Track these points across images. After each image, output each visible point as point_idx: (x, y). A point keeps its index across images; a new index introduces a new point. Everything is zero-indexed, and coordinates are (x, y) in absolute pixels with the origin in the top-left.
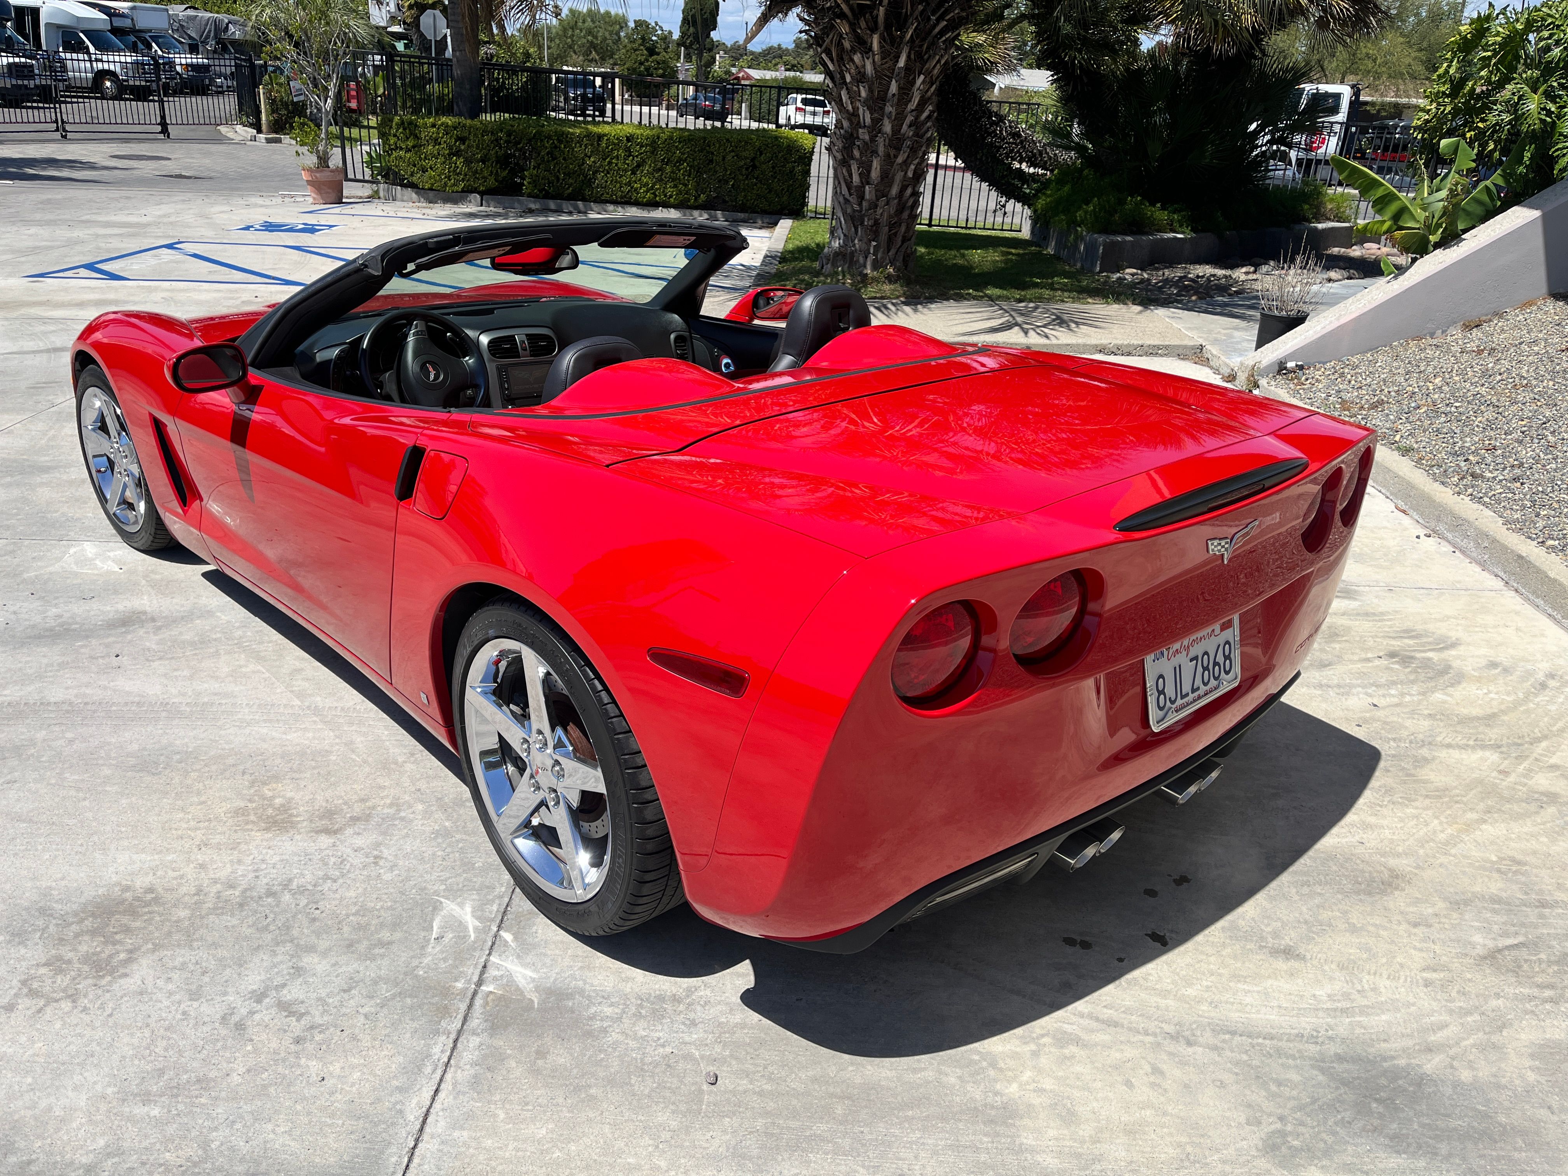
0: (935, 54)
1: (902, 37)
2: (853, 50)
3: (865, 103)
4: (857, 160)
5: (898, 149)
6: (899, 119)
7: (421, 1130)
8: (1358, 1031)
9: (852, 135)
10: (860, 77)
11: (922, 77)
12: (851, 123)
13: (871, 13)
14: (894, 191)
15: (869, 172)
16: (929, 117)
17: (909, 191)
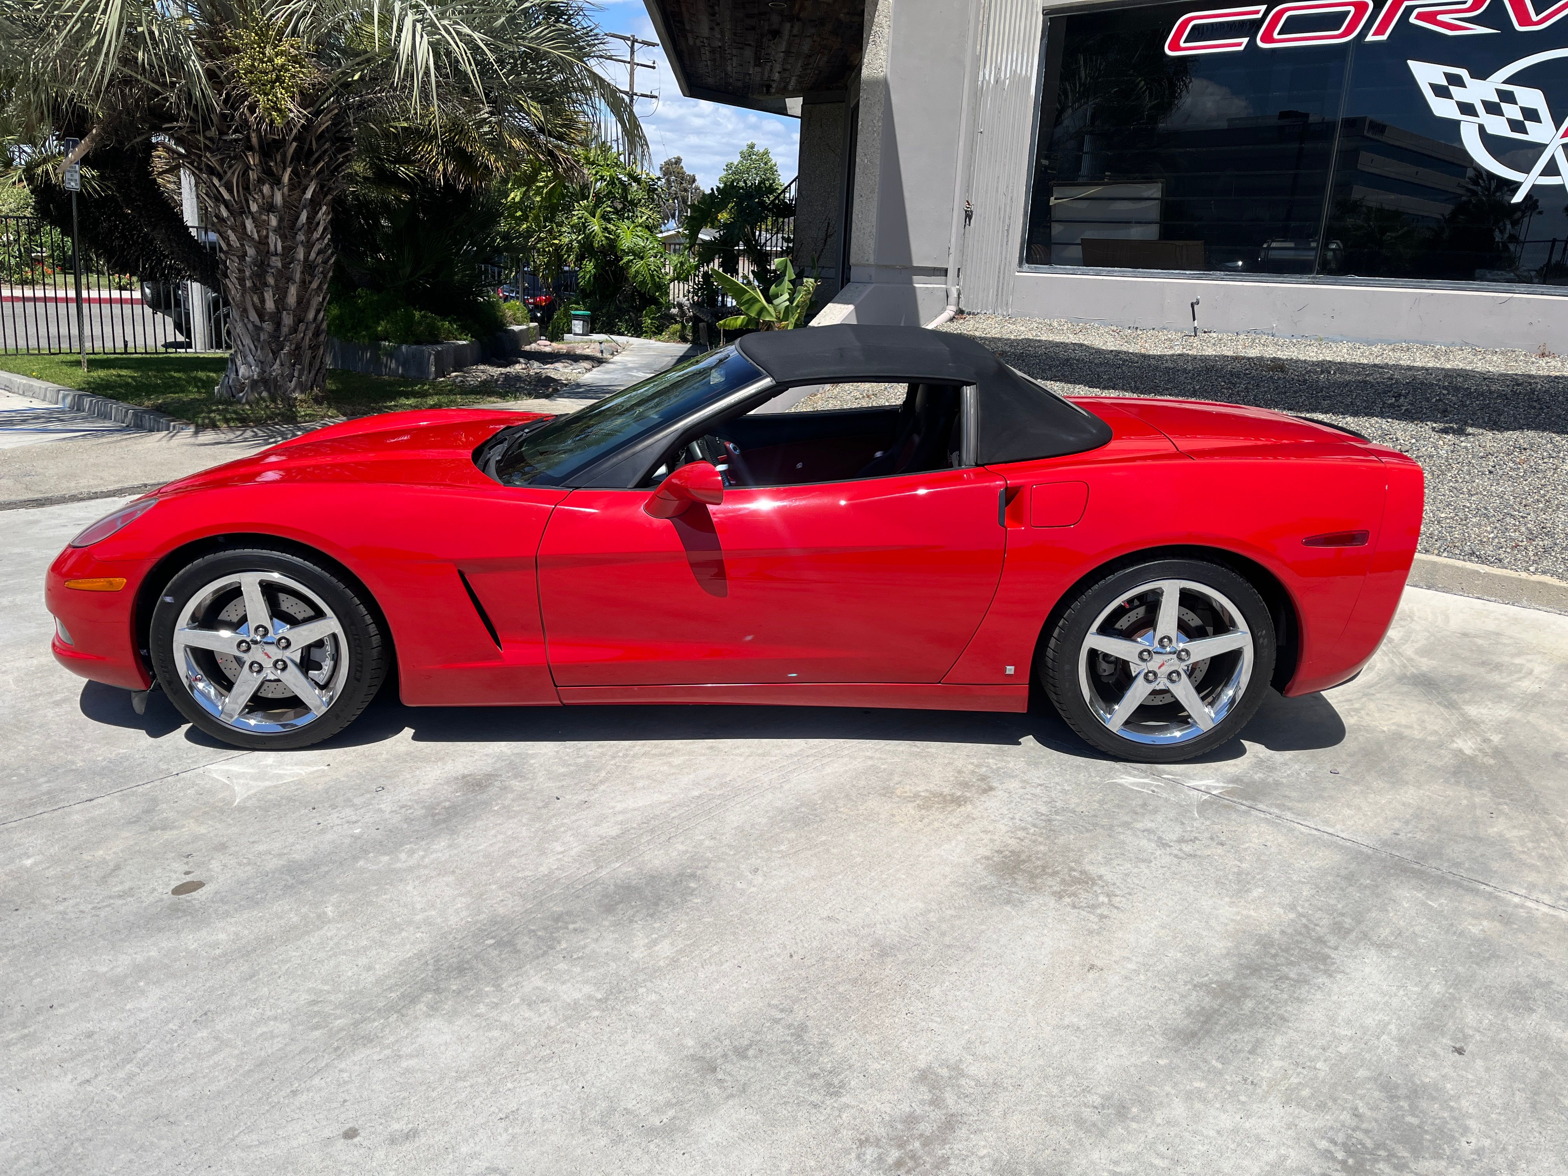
1: (308, 171)
2: (261, 182)
3: (277, 231)
4: (270, 287)
5: (313, 276)
6: (308, 245)
9: (262, 262)
10: (269, 207)
11: (324, 207)
12: (259, 251)
13: (284, 148)
14: (311, 315)
15: (285, 298)
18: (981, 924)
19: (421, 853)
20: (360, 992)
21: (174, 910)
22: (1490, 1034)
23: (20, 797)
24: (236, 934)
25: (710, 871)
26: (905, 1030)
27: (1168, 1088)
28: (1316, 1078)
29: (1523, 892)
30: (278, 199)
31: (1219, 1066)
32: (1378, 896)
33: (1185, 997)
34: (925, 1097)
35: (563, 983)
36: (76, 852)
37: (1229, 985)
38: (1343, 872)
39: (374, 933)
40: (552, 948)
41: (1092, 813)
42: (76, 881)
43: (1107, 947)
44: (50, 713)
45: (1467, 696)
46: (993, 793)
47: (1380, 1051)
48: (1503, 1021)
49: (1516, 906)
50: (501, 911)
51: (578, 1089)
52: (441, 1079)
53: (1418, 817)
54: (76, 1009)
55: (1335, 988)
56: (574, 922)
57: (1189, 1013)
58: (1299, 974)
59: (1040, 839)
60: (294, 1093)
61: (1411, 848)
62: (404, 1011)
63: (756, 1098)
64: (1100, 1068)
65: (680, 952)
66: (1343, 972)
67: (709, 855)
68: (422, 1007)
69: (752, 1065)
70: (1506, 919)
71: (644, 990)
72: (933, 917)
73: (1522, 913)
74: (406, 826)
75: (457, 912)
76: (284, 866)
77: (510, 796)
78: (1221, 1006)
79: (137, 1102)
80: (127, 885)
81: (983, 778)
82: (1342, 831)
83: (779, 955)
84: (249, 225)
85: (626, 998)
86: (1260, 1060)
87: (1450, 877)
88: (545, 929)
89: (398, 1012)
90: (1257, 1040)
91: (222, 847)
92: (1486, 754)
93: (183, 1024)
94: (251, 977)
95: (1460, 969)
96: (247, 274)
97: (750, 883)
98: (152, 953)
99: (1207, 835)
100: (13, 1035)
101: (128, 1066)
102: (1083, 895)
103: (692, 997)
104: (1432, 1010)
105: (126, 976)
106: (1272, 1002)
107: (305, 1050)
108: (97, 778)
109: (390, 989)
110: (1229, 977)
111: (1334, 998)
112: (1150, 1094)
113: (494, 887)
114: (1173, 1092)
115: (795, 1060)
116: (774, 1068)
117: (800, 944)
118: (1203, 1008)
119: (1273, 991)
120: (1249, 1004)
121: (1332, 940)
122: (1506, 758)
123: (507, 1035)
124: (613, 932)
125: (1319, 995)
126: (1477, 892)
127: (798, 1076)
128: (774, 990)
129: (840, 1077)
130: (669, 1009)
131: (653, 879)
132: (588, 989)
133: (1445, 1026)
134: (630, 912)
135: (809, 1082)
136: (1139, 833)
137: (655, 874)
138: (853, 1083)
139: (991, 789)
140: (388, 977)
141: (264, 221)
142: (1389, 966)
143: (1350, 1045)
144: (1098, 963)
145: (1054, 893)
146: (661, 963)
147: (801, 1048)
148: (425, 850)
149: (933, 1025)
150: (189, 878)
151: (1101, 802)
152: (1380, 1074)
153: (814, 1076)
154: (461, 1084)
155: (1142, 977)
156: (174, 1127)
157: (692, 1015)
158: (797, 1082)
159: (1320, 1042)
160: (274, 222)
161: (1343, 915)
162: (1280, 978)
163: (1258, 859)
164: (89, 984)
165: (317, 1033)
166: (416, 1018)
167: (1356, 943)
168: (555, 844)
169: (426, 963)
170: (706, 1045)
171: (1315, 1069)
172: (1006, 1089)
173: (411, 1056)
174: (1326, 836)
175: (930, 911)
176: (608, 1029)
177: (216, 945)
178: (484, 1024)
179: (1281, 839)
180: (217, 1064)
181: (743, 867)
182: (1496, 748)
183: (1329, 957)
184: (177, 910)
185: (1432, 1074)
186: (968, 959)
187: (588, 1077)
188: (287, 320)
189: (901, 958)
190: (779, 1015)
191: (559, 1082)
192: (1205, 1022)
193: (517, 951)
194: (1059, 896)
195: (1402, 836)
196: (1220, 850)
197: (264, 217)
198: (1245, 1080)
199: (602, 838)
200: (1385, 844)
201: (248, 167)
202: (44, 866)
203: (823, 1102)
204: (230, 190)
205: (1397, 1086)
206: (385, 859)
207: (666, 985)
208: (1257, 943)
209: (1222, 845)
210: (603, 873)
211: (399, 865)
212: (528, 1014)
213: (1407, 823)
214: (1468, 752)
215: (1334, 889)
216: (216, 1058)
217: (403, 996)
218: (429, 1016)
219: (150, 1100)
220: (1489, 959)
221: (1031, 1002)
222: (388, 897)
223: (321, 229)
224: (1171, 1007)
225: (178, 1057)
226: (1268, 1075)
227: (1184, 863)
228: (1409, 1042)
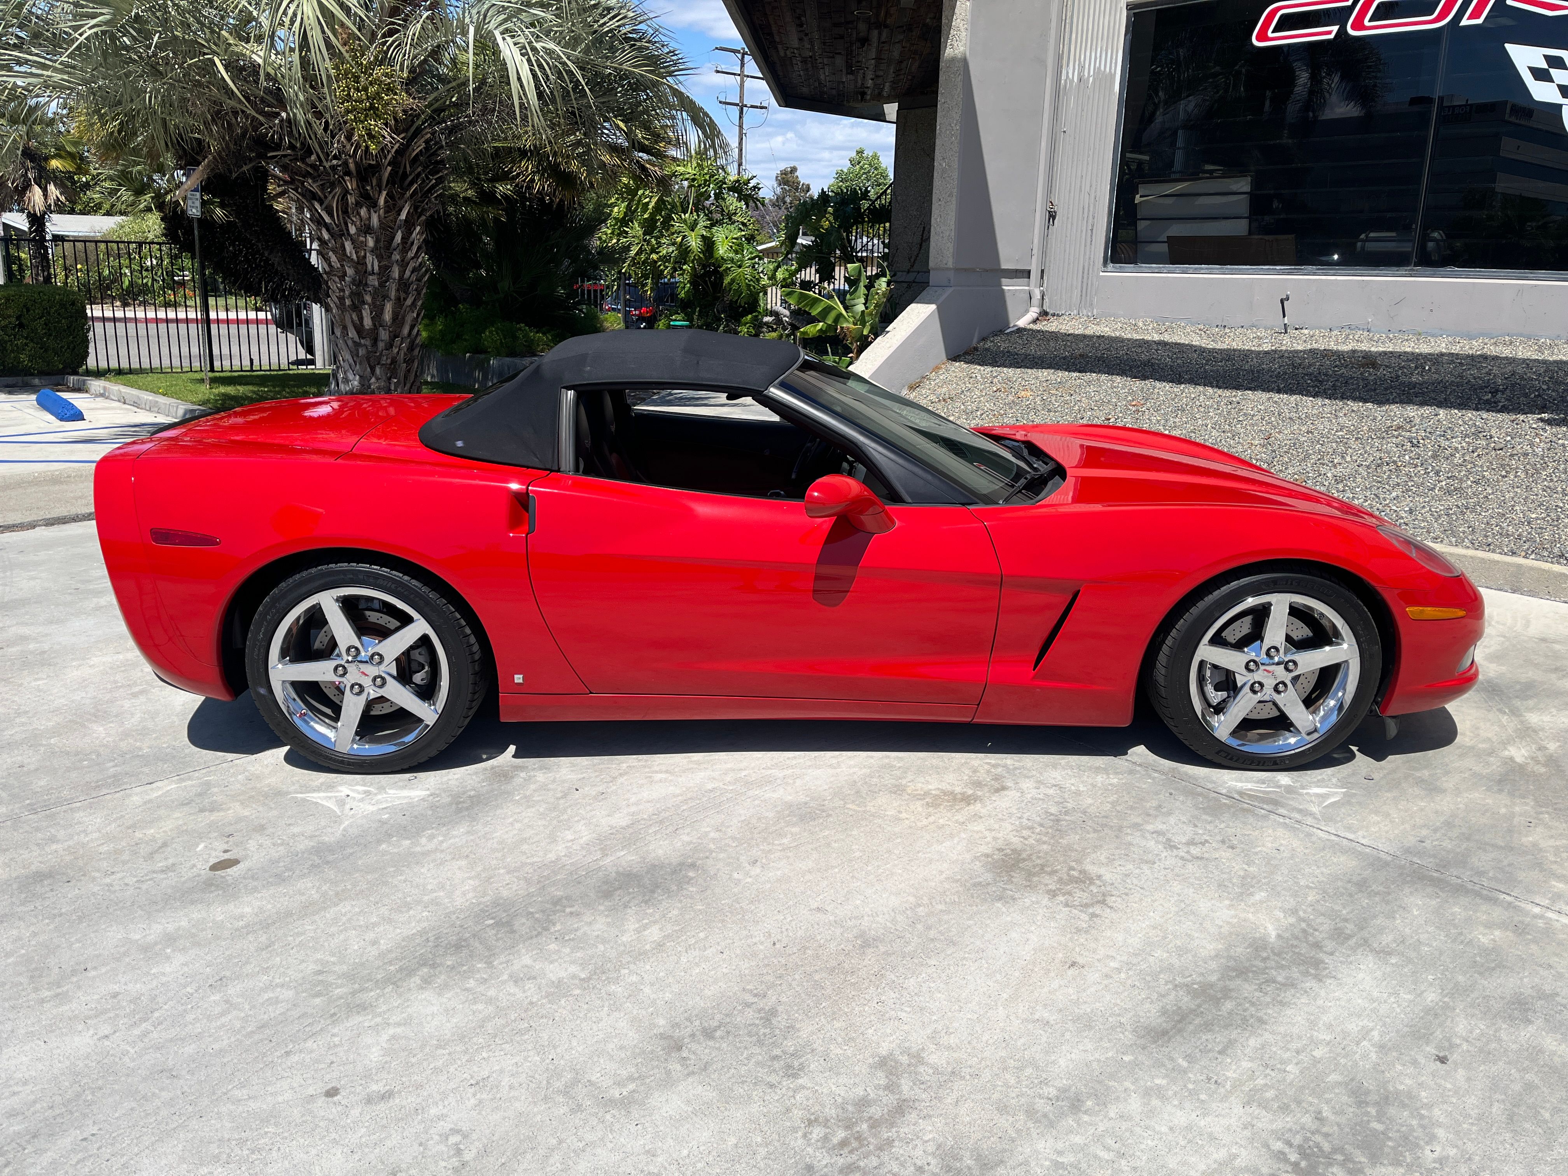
1: (403, 193)
4: (368, 304)
6: (403, 264)
10: (366, 229)
11: (418, 228)
13: (379, 172)
15: (381, 315)
18: (969, 919)
19: (441, 838)
20: (362, 964)
21: (209, 885)
22: (1478, 1044)
23: (88, 779)
24: (260, 908)
25: (710, 862)
26: (873, 1017)
27: (1127, 1084)
28: (1284, 1080)
29: (1546, 902)
30: (375, 221)
31: (1185, 1064)
32: (1387, 903)
33: (1163, 996)
34: (881, 1082)
35: (551, 962)
36: (130, 831)
37: (1212, 985)
38: (1355, 879)
39: (384, 911)
40: (546, 929)
41: (1103, 814)
42: (126, 856)
43: (1093, 945)
44: (127, 704)
45: (1531, 703)
46: (1006, 792)
47: (1357, 1056)
48: (1496, 1031)
49: (1535, 916)
50: (505, 893)
51: (548, 1061)
52: (422, 1048)
53: (1449, 824)
54: (106, 973)
55: (1323, 993)
56: (572, 906)
57: (1164, 1012)
58: (1287, 978)
59: (1045, 839)
60: (288, 1053)
61: (1434, 856)
62: (399, 984)
63: (715, 1076)
64: (1062, 1062)
65: (668, 936)
66: (1334, 977)
67: (712, 846)
68: (416, 980)
69: (717, 1045)
70: (1520, 930)
71: (626, 971)
72: (921, 911)
73: (1540, 923)
74: (430, 813)
75: (464, 894)
76: (313, 847)
77: (533, 787)
78: (1199, 1006)
79: (147, 1057)
80: (170, 861)
81: (997, 778)
82: (1364, 837)
83: (762, 943)
84: (348, 246)
85: (608, 978)
86: (1229, 1060)
87: (1470, 886)
88: (543, 911)
89: (394, 983)
90: (1230, 1041)
91: (261, 829)
92: (1538, 762)
93: (199, 987)
94: (267, 947)
95: (1461, 978)
96: (347, 293)
97: (747, 874)
98: (183, 923)
99: (1219, 838)
100: (47, 993)
101: (144, 1025)
102: (1078, 894)
103: (671, 980)
104: (1422, 1018)
105: (156, 944)
106: (1253, 1004)
107: (304, 1015)
108: (160, 764)
109: (390, 963)
110: (1213, 978)
111: (1320, 1002)
112: (1108, 1088)
113: (502, 871)
114: (1132, 1088)
115: (760, 1043)
116: (738, 1049)
117: (785, 933)
118: (1180, 1008)
119: (1257, 994)
120: (1229, 1005)
121: (1329, 945)
122: (1558, 766)
123: (491, 1008)
124: (607, 916)
125: (1304, 1000)
126: (1495, 901)
127: (760, 1058)
128: (752, 975)
129: (801, 1060)
130: (647, 990)
131: (654, 868)
132: (573, 969)
133: (1431, 1034)
134: (627, 898)
135: (769, 1063)
136: (1148, 835)
137: (657, 863)
138: (812, 1066)
139: (1004, 788)
140: (390, 951)
141: (362, 242)
142: (1384, 973)
143: (1326, 1049)
144: (1081, 960)
145: (1048, 892)
146: (648, 947)
147: (768, 1031)
148: (444, 836)
149: (902, 1015)
150: (227, 856)
151: (1114, 804)
152: (1352, 1080)
153: (776, 1058)
154: (440, 1051)
155: (1123, 975)
156: (175, 1080)
157: (668, 996)
158: (758, 1063)
159: (1294, 1046)
160: (371, 243)
161: (1346, 920)
162: (1267, 981)
163: (1268, 863)
164: (122, 950)
165: (318, 1001)
166: (410, 989)
167: (1354, 949)
168: (567, 832)
169: (428, 940)
170: (677, 1025)
171: (1285, 1071)
172: (963, 1078)
173: (399, 1024)
174: (1345, 842)
175: (920, 905)
176: (586, 1006)
177: (241, 917)
178: (471, 997)
179: (1296, 843)
180: (223, 1025)
181: (743, 858)
182: (1551, 756)
183: (1323, 962)
184: (212, 885)
185: (1408, 1082)
186: (949, 952)
187: (559, 1050)
188: (384, 335)
189: (882, 949)
190: (750, 999)
191: (531, 1053)
192: (1180, 1021)
193: (513, 932)
194: (1053, 894)
195: (1428, 844)
196: (1229, 853)
197: (363, 239)
198: (1209, 1079)
199: (612, 827)
200: (1408, 851)
201: (346, 192)
202: (99, 842)
203: (779, 1083)
204: (330, 214)
205: (1368, 1092)
206: (408, 842)
207: (648, 967)
208: (1250, 946)
209: (1233, 848)
210: (608, 860)
211: (418, 849)
212: (513, 989)
213: (1435, 831)
214: (1519, 760)
215: (1342, 894)
216: (223, 1020)
217: (401, 969)
218: (422, 988)
219: (159, 1056)
220: (1494, 969)
221: (1005, 996)
222: (403, 878)
223: (415, 248)
224: (1147, 1006)
225: (190, 1017)
226: (1234, 1075)
227: (1190, 866)
228: (1389, 1049)
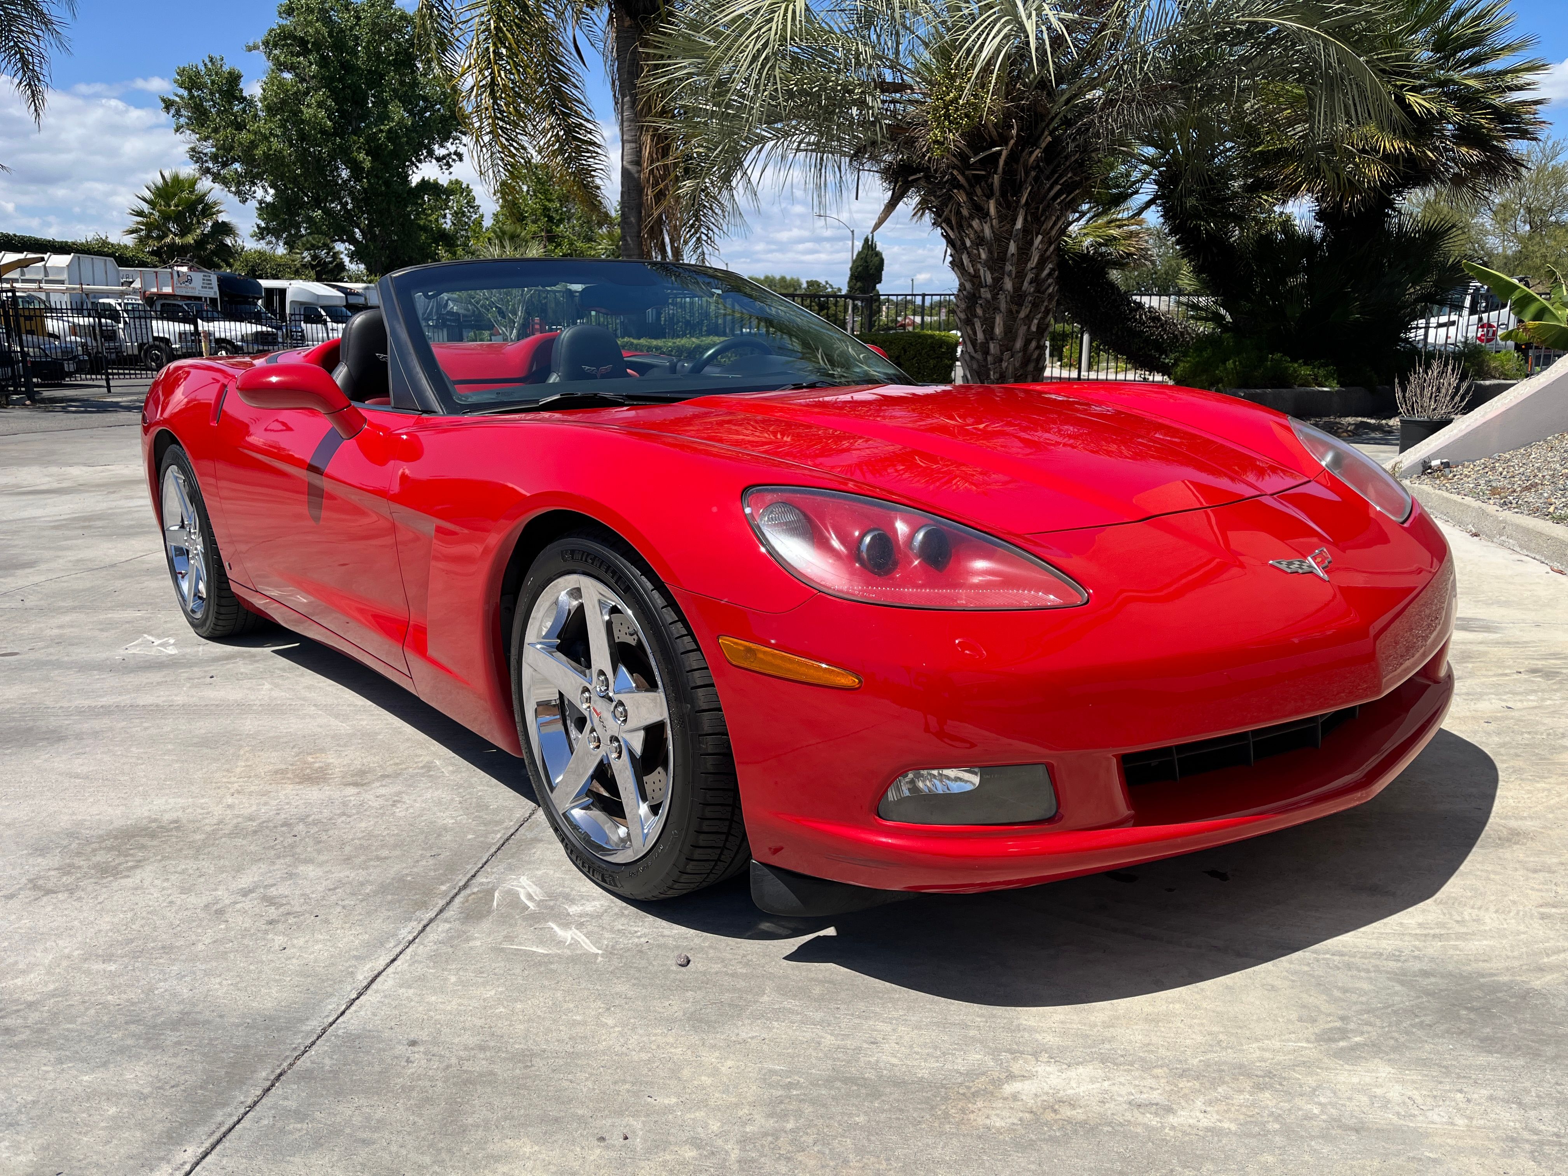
0: (1051, 215)
1: (1018, 201)
2: (972, 217)
3: (986, 264)
4: (979, 318)
5: (1020, 305)
6: (1020, 276)
7: (367, 987)
8: (1451, 952)
9: (974, 295)
10: (980, 241)
11: (1040, 237)
12: (973, 284)
13: (986, 182)
14: (1019, 344)
15: (993, 328)
16: (1050, 275)
17: (1033, 344)
84: (965, 259)
141: (976, 255)
160: (984, 256)
197: (976, 252)
223: (1033, 259)
